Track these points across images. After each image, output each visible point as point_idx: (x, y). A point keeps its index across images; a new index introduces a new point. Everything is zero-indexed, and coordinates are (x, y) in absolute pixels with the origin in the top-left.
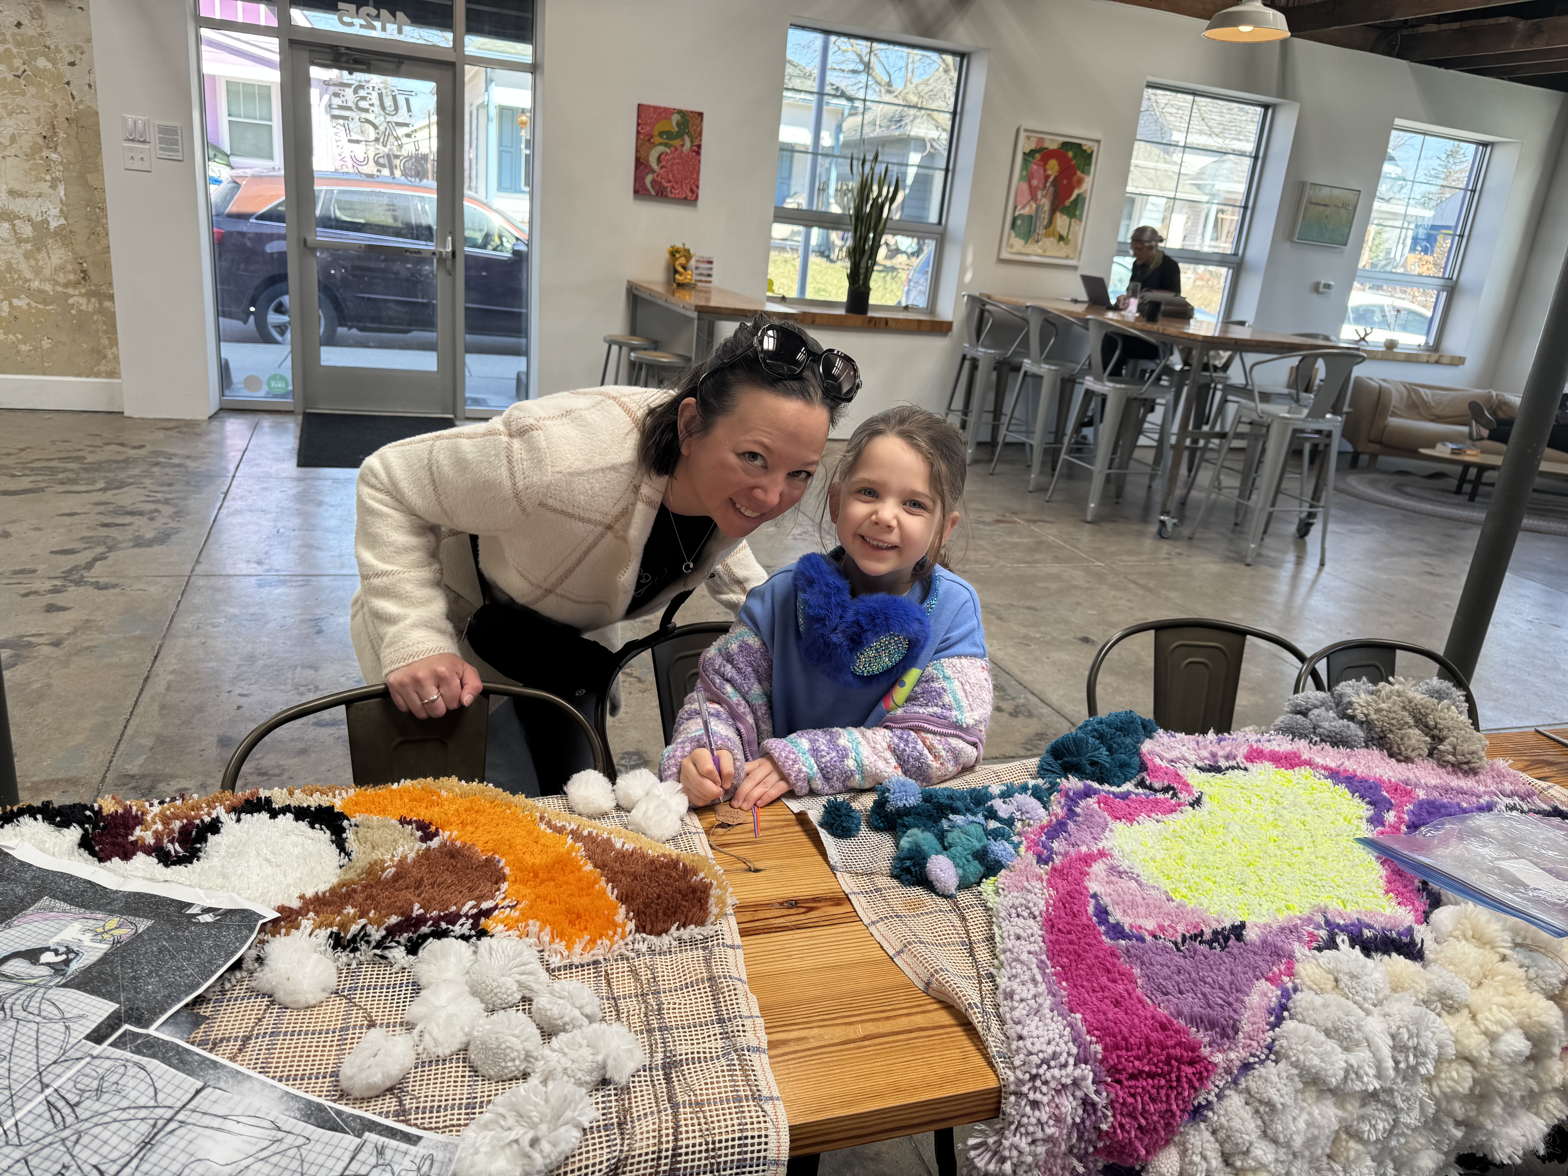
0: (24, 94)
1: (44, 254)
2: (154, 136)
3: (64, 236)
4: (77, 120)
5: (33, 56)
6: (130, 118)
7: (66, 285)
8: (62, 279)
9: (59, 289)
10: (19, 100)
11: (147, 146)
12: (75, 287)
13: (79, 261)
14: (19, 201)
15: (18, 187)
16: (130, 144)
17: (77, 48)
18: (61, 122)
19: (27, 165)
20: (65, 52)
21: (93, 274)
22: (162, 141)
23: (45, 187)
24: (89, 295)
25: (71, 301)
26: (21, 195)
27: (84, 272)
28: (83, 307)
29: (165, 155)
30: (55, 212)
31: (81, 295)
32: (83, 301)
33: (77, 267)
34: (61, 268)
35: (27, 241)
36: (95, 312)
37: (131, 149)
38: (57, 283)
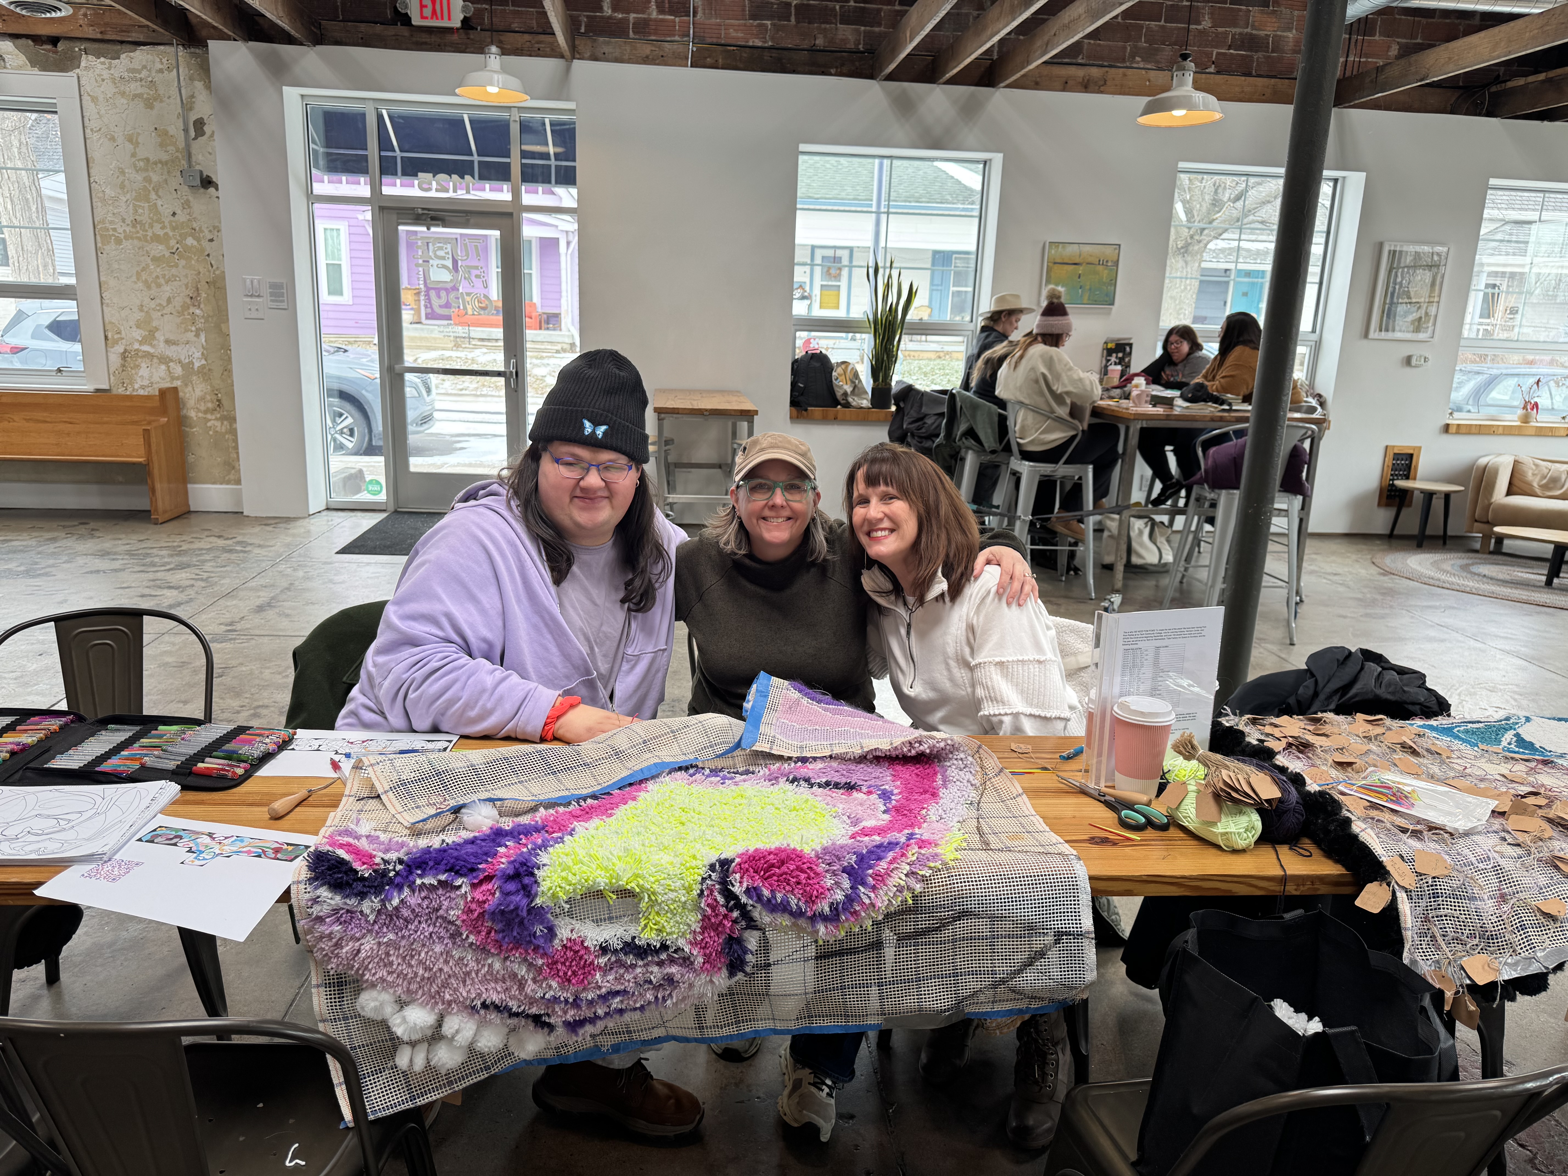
0: (176, 266)
1: (190, 388)
2: (266, 291)
3: (205, 373)
4: (214, 282)
5: (184, 237)
6: (248, 278)
7: (206, 412)
8: (203, 408)
9: (200, 415)
10: (174, 271)
11: (260, 300)
12: (212, 414)
13: (215, 392)
14: (173, 348)
15: (172, 337)
16: (249, 299)
17: (214, 227)
18: (203, 286)
19: (179, 320)
20: (206, 231)
21: (225, 402)
22: (272, 294)
23: (191, 336)
24: (222, 419)
25: (209, 424)
26: (174, 344)
27: (219, 401)
28: (218, 429)
29: (274, 305)
30: (198, 355)
31: (216, 419)
32: (218, 424)
33: (215, 397)
34: (202, 399)
35: (178, 378)
36: (226, 433)
37: (250, 303)
38: (199, 410)
